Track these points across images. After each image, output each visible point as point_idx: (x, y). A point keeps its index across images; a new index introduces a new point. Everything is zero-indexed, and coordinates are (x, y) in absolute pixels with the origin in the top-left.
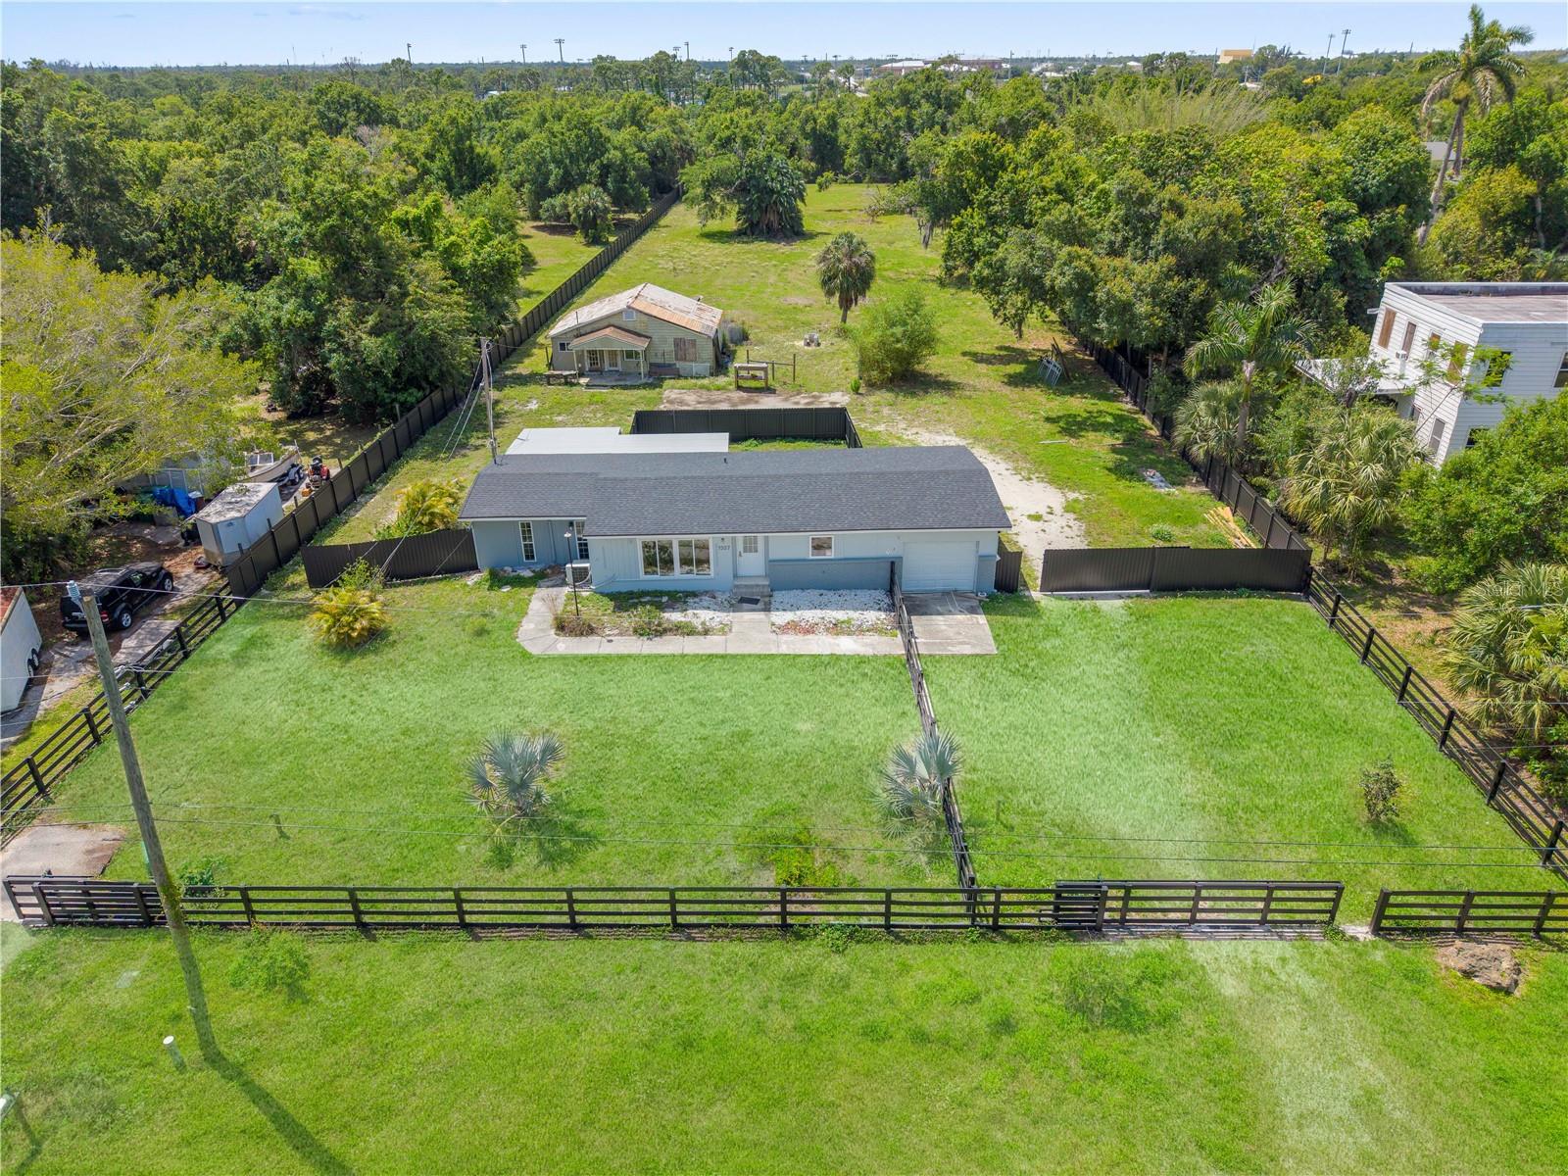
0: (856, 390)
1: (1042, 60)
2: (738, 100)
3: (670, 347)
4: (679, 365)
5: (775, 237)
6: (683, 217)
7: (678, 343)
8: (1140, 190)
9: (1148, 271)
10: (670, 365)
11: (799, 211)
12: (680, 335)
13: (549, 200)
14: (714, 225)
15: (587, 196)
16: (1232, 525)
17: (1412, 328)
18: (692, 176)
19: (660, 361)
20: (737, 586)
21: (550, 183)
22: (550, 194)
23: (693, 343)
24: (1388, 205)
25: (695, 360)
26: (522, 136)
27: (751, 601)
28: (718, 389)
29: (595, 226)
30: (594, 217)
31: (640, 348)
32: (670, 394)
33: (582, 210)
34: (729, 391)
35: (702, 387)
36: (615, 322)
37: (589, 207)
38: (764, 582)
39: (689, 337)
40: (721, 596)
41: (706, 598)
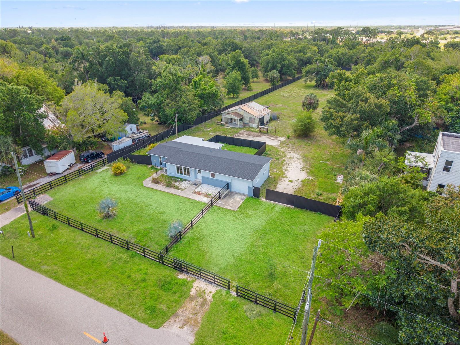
0: (289, 138)
3: (248, 119)
4: (250, 124)
5: (325, 88)
7: (251, 118)
10: (248, 124)
12: (251, 116)
13: (267, 73)
14: (308, 83)
15: (274, 73)
19: (245, 122)
20: (195, 180)
21: (268, 69)
22: (268, 71)
23: (254, 119)
25: (254, 123)
27: (196, 185)
28: (255, 132)
29: (274, 81)
30: (274, 79)
31: (238, 119)
32: (242, 131)
33: (271, 77)
34: (257, 133)
35: (251, 131)
36: (236, 111)
37: (273, 76)
38: (201, 181)
39: (253, 117)
40: (191, 182)
41: (187, 182)
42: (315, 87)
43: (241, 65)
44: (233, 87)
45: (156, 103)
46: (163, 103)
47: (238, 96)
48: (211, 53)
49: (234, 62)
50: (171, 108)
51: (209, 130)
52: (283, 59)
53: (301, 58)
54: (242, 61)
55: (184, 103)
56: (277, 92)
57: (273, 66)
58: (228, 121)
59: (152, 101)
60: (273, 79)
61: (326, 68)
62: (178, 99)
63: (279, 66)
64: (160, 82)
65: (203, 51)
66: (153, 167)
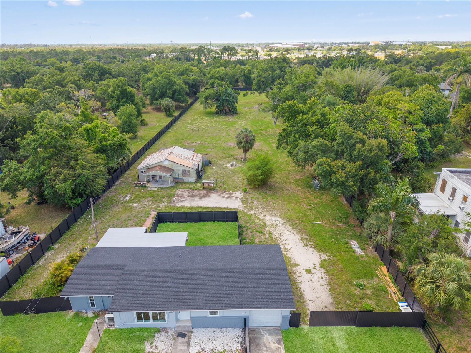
0: (245, 191)
1: (317, 44)
2: (221, 64)
3: (180, 173)
4: (184, 178)
5: (228, 114)
6: (199, 106)
7: (183, 171)
8: (348, 134)
9: (352, 167)
10: (180, 178)
11: (236, 106)
12: (184, 168)
13: (156, 101)
14: (209, 110)
15: (166, 101)
16: (388, 278)
17: (454, 190)
18: (203, 92)
19: (177, 177)
20: (178, 327)
21: (156, 96)
22: (157, 99)
23: (189, 171)
24: (437, 123)
25: (190, 177)
26: (149, 79)
27: (183, 335)
28: (196, 189)
29: (169, 111)
30: (169, 108)
31: (168, 175)
32: (179, 192)
33: (165, 106)
34: (200, 190)
35: (191, 188)
36: (161, 164)
37: (167, 105)
38: (189, 324)
39: (187, 169)
40: (171, 332)
41: (163, 333)
42: (217, 113)
43: (129, 95)
44: (129, 125)
45: (34, 177)
46: (46, 174)
47: (136, 136)
48: (76, 81)
49: (119, 93)
50: (64, 180)
51: (127, 198)
52: (171, 84)
53: (187, 81)
54: (128, 90)
55: (83, 168)
56: (179, 124)
57: (162, 92)
58: (150, 178)
59: (24, 175)
60: (167, 108)
61: (226, 93)
62: (72, 163)
63: (169, 92)
64: (34, 141)
65: (64, 80)
66: (77, 314)
